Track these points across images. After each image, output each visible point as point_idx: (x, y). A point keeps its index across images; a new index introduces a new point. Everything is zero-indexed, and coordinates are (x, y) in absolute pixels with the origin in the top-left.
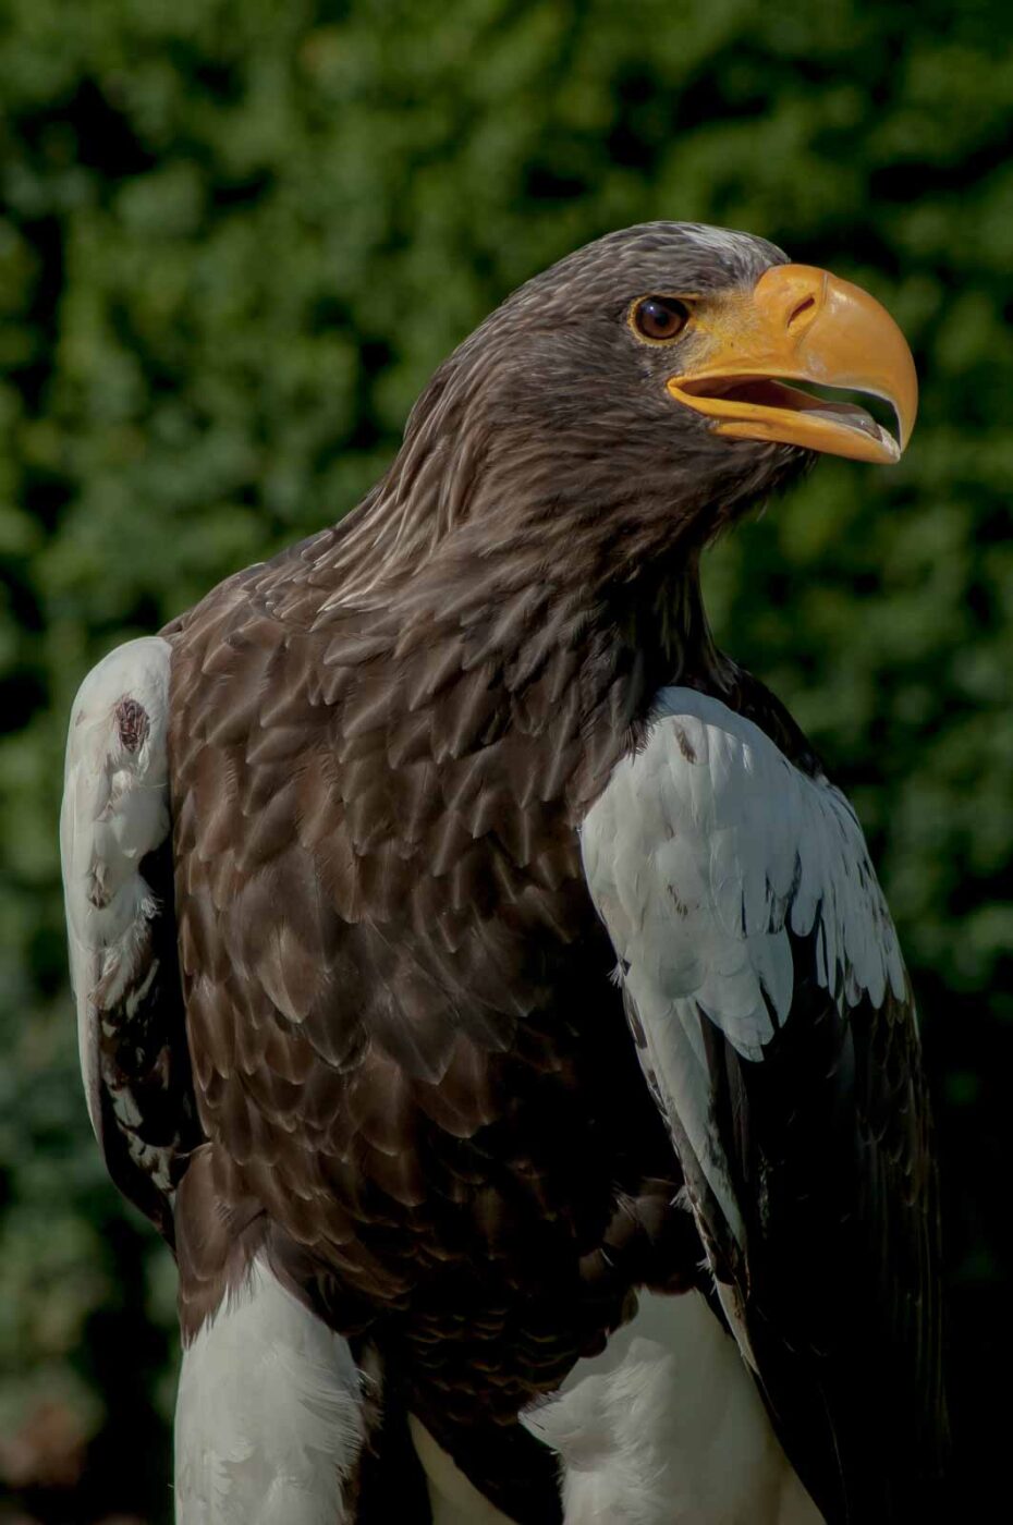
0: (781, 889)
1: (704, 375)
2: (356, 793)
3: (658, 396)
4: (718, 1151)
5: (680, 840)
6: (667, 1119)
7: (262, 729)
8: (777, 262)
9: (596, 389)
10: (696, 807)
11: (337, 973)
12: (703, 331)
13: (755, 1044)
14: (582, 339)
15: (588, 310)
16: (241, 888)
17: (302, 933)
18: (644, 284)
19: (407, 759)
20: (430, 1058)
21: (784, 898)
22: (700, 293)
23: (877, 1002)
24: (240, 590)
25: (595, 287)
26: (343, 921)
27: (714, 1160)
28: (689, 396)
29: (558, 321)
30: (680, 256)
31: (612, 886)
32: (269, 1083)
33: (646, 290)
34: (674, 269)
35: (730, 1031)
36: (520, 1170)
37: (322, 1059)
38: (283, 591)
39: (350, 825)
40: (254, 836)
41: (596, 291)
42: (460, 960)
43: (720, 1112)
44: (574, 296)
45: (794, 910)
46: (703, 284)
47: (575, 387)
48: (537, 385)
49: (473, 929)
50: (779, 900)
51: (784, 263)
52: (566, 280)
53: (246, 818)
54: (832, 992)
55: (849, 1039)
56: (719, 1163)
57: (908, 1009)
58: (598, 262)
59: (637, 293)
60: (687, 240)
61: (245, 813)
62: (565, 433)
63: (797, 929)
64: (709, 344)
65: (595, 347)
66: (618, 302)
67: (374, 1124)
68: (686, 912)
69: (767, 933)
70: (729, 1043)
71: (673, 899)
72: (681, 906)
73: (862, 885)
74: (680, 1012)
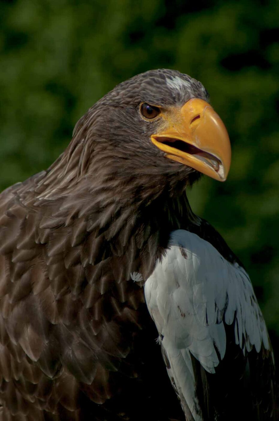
0: (221, 306)
1: (163, 136)
2: (55, 276)
3: (147, 141)
4: (199, 409)
5: (181, 289)
6: (179, 396)
7: (18, 249)
10: (188, 276)
11: (50, 342)
12: (164, 119)
13: (212, 367)
14: (124, 114)
15: (128, 103)
16: (12, 310)
17: (36, 328)
18: (144, 98)
19: (72, 265)
20: (87, 374)
21: (222, 310)
22: (162, 105)
23: (258, 350)
24: (11, 194)
26: (51, 323)
27: (197, 412)
28: (157, 142)
29: (116, 105)
31: (156, 306)
32: (24, 384)
33: (144, 101)
34: (155, 95)
35: (202, 362)
36: (121, 416)
37: (45, 375)
38: (26, 195)
39: (53, 288)
40: (16, 289)
41: (131, 97)
42: (98, 338)
43: (199, 393)
44: (124, 96)
45: (226, 315)
46: (163, 103)
49: (103, 325)
50: (220, 311)
53: (13, 283)
54: (241, 346)
55: (248, 364)
56: (199, 413)
57: (270, 353)
59: (142, 101)
61: (12, 281)
62: (117, 148)
63: (227, 322)
65: (128, 117)
66: (136, 102)
67: (65, 399)
68: (185, 316)
69: (216, 324)
70: (202, 366)
71: (180, 311)
72: (183, 314)
73: (252, 305)
74: (183, 354)
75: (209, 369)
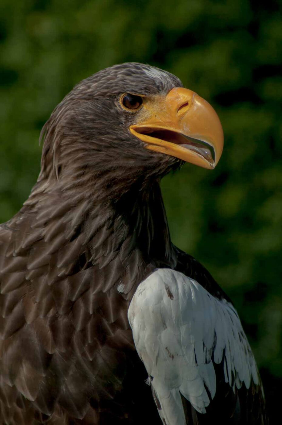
0: (209, 346)
1: (144, 126)
3: (125, 132)
5: (169, 330)
8: (178, 85)
9: (102, 126)
10: (175, 317)
12: (146, 109)
13: (203, 407)
14: (100, 106)
15: (103, 95)
18: (125, 88)
21: (211, 349)
22: (146, 95)
25: (106, 86)
28: (137, 133)
29: (90, 97)
30: (139, 79)
31: (145, 348)
33: (126, 91)
34: (137, 84)
35: (193, 402)
41: (107, 88)
44: (98, 89)
45: (214, 354)
46: (147, 92)
47: (94, 124)
48: (81, 121)
50: (209, 350)
51: (180, 87)
52: (96, 81)
53: (4, 319)
54: (231, 384)
55: (238, 402)
57: (260, 387)
58: (109, 77)
59: (122, 91)
60: (143, 73)
62: (90, 141)
63: (216, 361)
64: (147, 114)
65: (103, 109)
66: (114, 93)
68: (173, 357)
69: (205, 364)
70: (193, 407)
71: (168, 353)
72: (171, 355)
73: (240, 341)
74: (174, 395)
75: (200, 409)
